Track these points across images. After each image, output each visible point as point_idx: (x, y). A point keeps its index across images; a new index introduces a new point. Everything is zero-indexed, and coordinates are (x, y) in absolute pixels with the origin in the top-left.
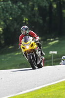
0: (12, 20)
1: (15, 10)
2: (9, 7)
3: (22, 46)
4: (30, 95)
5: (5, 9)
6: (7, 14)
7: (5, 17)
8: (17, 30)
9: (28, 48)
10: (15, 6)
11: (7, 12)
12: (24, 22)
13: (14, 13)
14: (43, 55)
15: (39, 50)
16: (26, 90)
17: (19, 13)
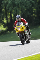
0: (26, 10)
1: (28, 3)
2: (25, 2)
3: (15, 28)
4: (37, 57)
5: (22, 3)
6: (23, 6)
7: (22, 8)
8: (29, 16)
9: (20, 30)
10: (28, 1)
11: (23, 5)
12: (34, 11)
13: (27, 6)
14: (30, 35)
15: (27, 32)
16: (35, 53)
17: (31, 6)
